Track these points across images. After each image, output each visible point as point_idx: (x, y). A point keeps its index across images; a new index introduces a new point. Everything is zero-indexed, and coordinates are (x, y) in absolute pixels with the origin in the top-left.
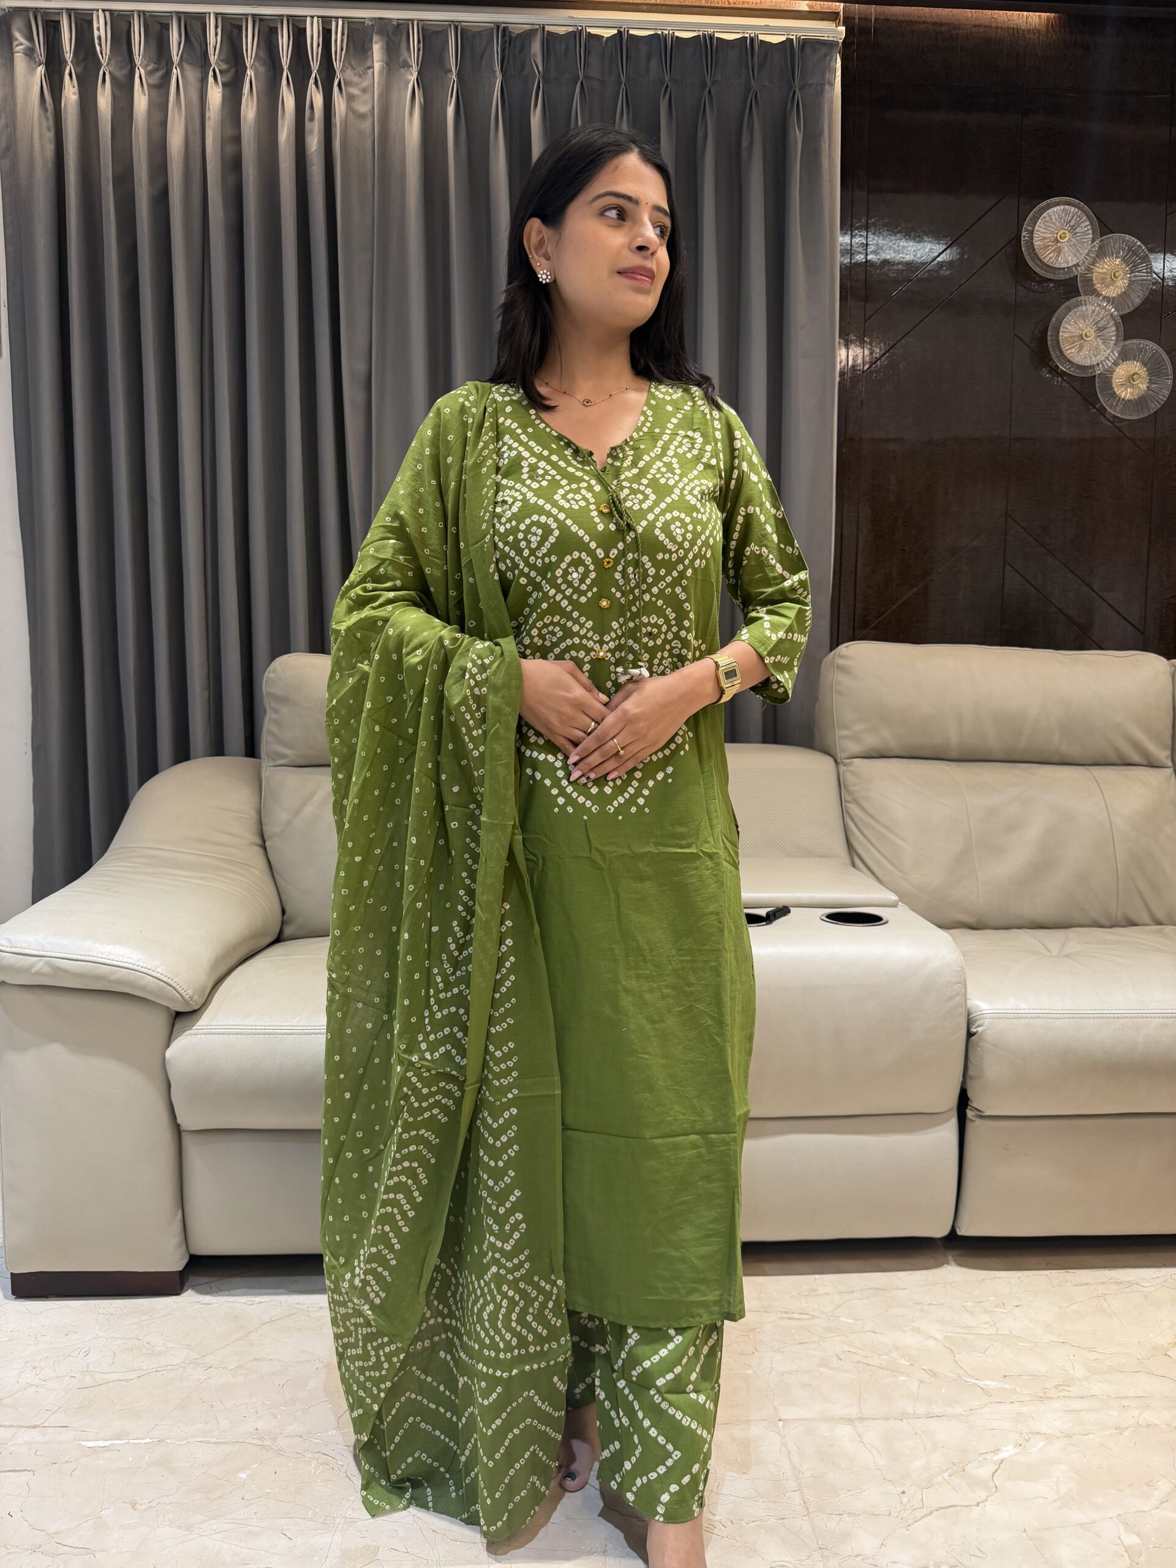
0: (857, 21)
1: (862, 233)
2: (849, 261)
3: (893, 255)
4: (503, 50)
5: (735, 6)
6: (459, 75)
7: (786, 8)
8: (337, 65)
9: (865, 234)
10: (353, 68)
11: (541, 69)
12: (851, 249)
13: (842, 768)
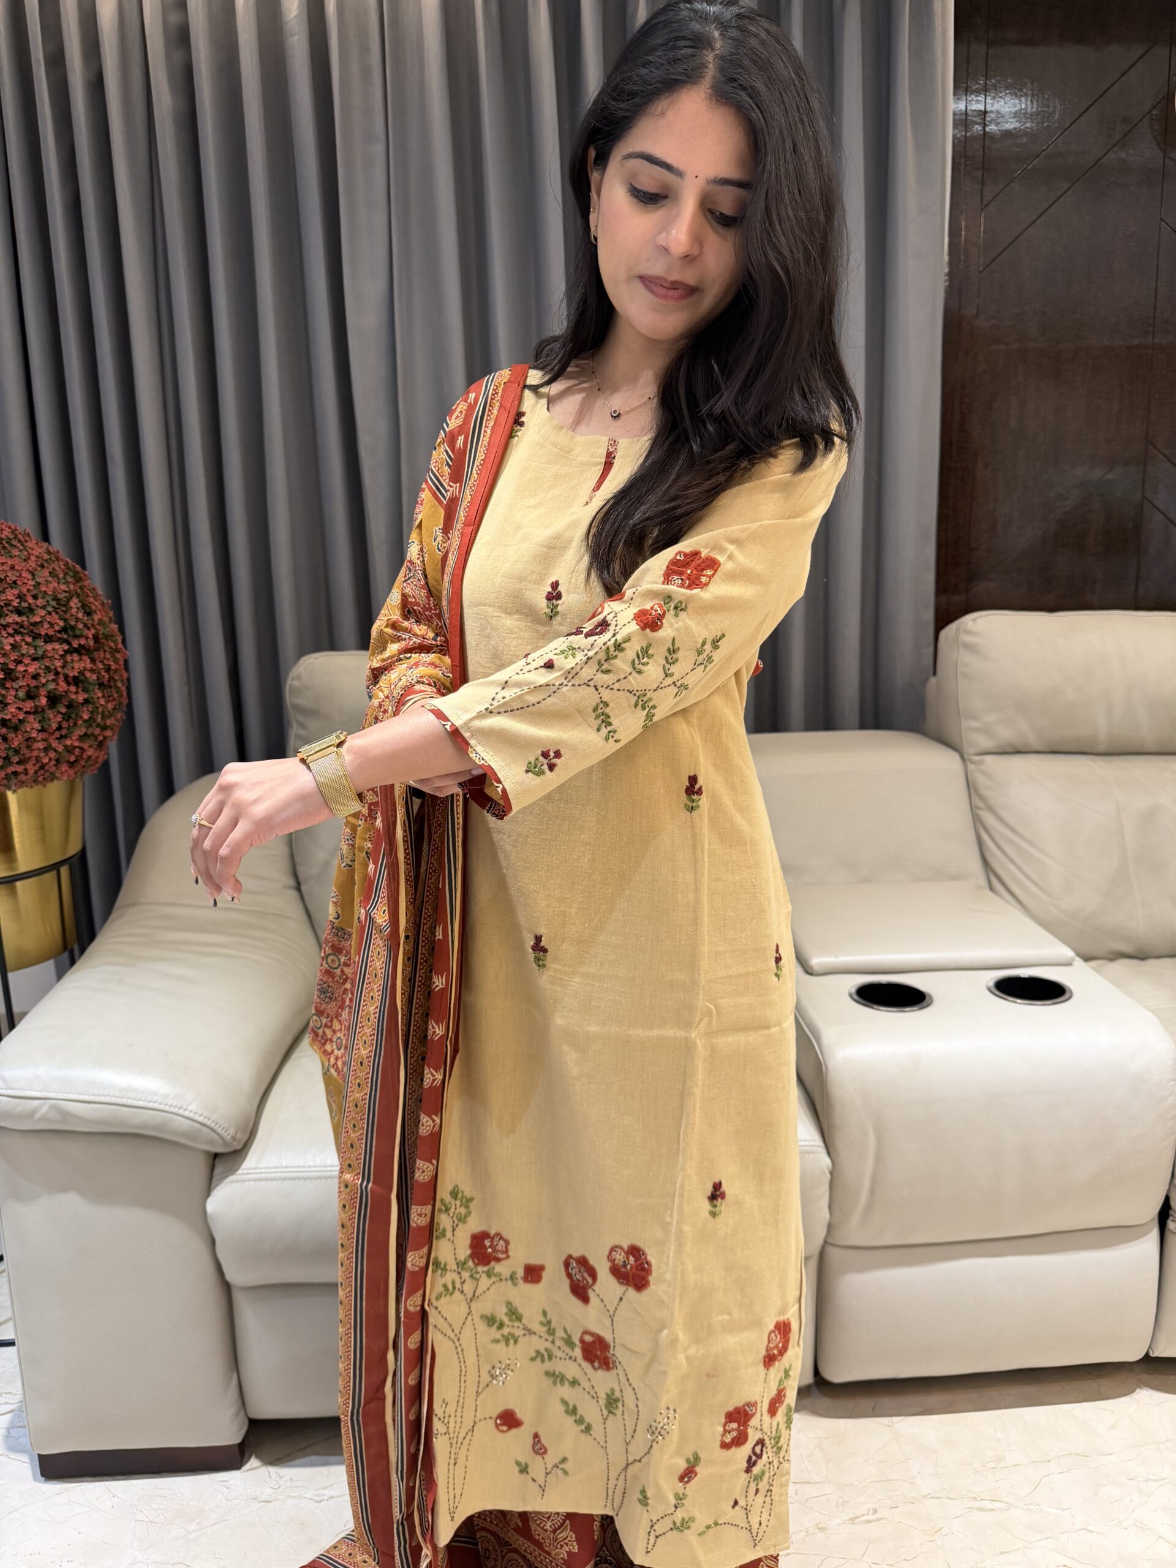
1: (978, 98)
2: (963, 133)
3: (1018, 125)
9: (984, 100)
12: (966, 119)
13: (971, 767)
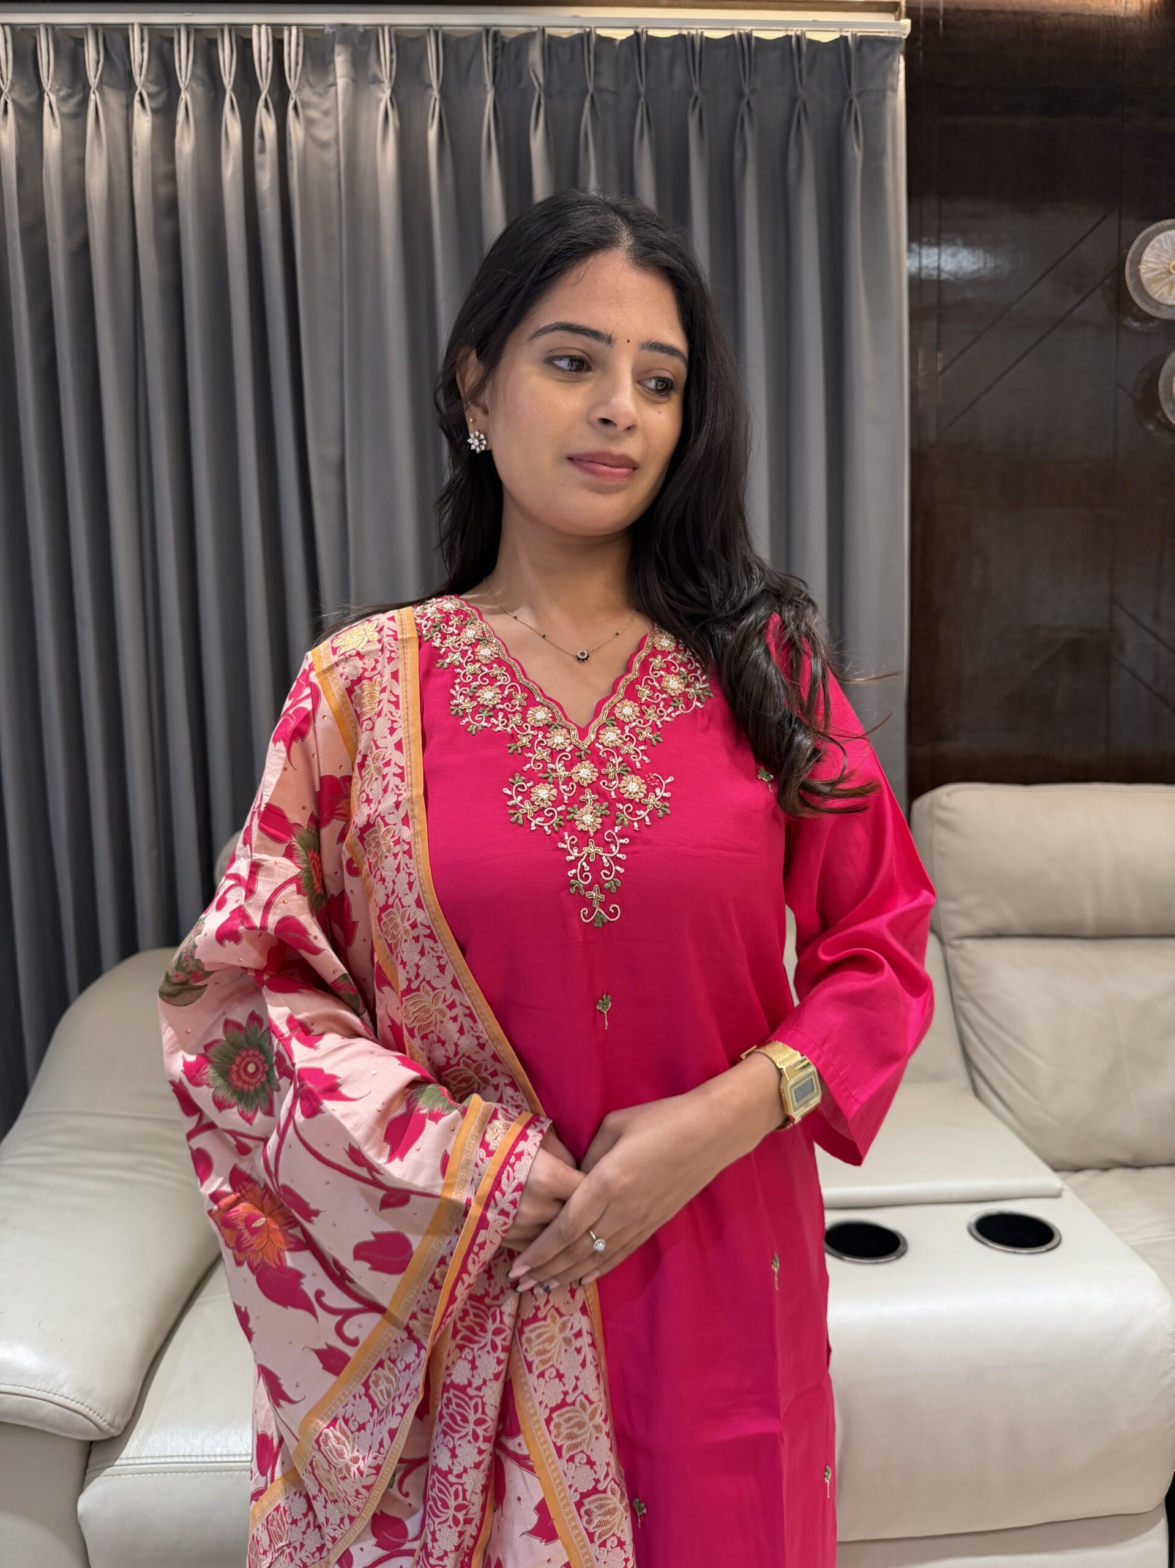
0: (922, 13)
4: (494, 59)
6: (442, 91)
8: (292, 84)
10: (312, 86)
11: (541, 80)
13: (950, 952)
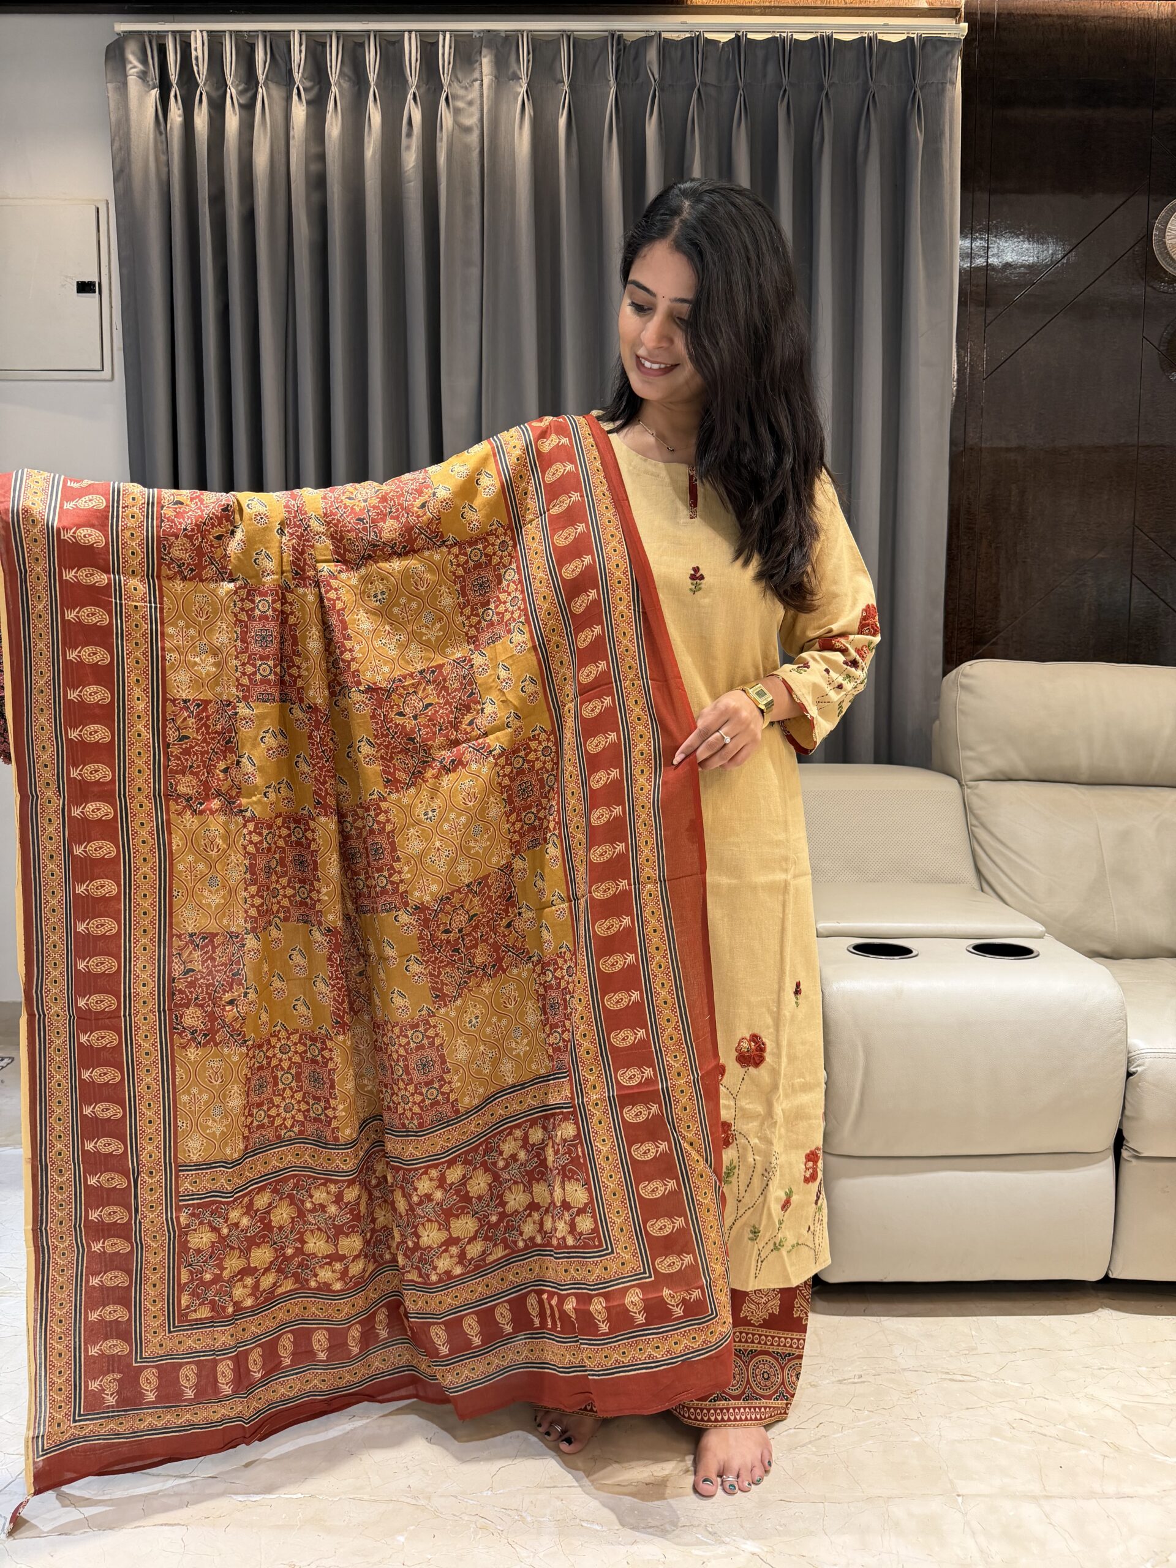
0: (979, 17)
1: (983, 236)
2: (969, 264)
3: (1015, 258)
4: (618, 59)
5: (852, 5)
6: (570, 86)
7: (904, 6)
8: (445, 80)
9: (986, 237)
10: (459, 81)
11: (657, 76)
12: (971, 253)
13: (967, 791)
